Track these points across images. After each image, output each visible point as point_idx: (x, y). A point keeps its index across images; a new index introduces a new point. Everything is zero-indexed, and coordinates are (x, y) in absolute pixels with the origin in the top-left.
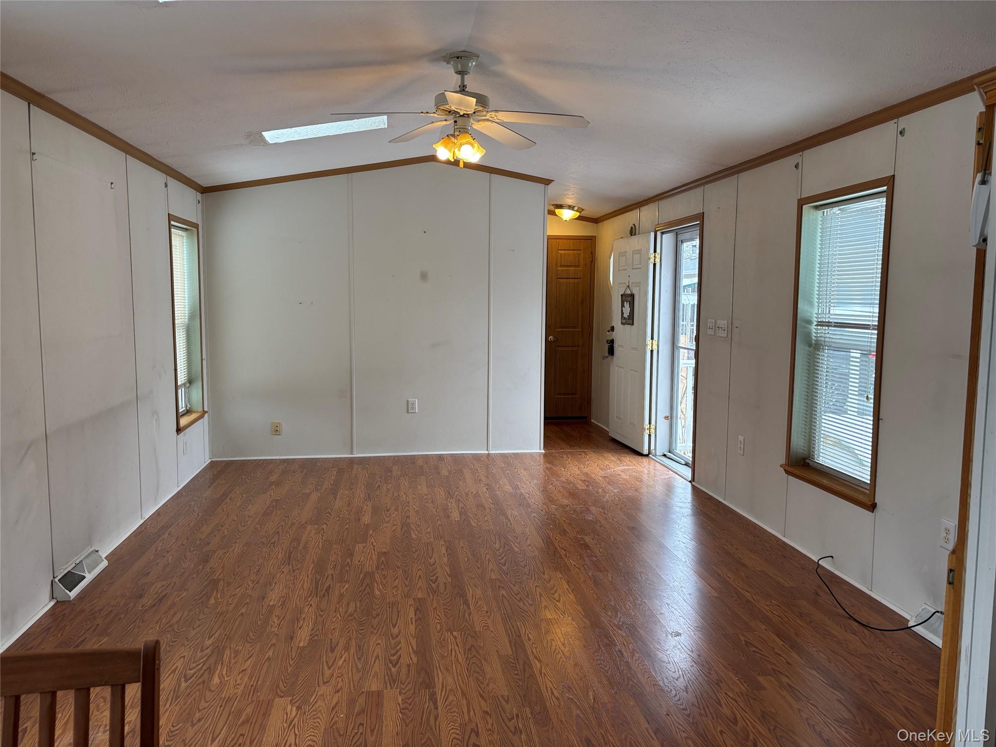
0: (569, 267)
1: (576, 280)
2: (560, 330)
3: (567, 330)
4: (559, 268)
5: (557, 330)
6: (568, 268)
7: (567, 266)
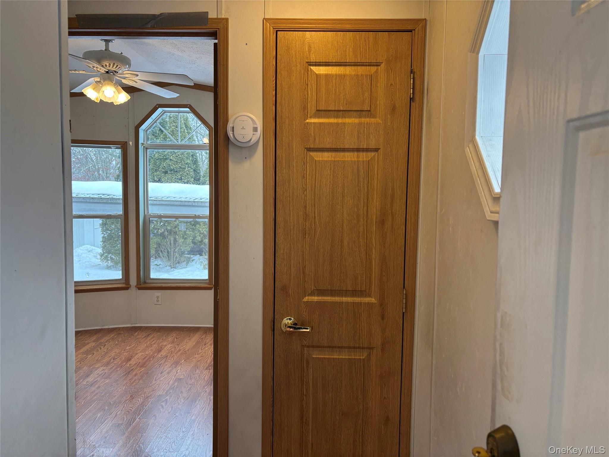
0: (344, 117)
1: (364, 156)
2: (315, 298)
3: (337, 299)
4: (313, 120)
5: (306, 299)
6: (340, 121)
7: (337, 113)
